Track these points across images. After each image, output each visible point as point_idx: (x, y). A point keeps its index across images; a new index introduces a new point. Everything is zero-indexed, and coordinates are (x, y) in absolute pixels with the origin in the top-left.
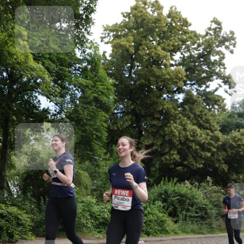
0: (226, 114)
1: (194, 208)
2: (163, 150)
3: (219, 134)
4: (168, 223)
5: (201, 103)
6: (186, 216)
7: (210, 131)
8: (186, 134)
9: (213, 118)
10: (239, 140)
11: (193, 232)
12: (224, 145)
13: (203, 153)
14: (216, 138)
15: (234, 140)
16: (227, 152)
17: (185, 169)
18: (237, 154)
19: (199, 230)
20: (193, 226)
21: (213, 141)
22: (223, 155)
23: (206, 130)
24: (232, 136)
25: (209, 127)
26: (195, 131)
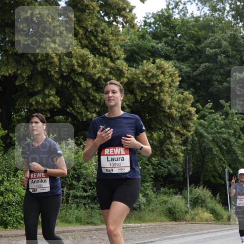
0: (135, 32)
1: (81, 182)
2: (33, 86)
3: (122, 65)
5: (96, 12)
6: (68, 195)
7: (109, 60)
8: (71, 61)
9: (115, 38)
10: (154, 76)
11: (79, 221)
12: (130, 83)
13: (96, 94)
14: (118, 73)
15: (147, 77)
16: (135, 95)
18: (151, 98)
19: (88, 217)
20: (79, 211)
21: (114, 76)
22: (128, 100)
23: (104, 58)
24: (144, 70)
25: (107, 53)
26: (85, 58)
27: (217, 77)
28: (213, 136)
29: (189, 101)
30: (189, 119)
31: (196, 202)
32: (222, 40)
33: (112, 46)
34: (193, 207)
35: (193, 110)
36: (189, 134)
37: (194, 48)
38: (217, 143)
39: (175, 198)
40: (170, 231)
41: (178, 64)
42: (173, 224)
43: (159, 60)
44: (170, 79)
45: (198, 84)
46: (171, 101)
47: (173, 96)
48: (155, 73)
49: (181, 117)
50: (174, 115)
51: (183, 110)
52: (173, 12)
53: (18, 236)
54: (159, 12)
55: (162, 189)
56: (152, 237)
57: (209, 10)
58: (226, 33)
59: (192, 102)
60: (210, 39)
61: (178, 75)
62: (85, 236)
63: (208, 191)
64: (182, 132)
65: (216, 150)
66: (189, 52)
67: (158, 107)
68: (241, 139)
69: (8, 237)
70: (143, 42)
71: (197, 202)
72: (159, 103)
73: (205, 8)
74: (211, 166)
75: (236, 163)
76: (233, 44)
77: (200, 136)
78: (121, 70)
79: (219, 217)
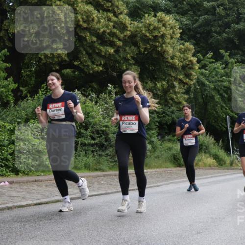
1: (89, 131)
3: (127, 20)
6: (77, 143)
7: (112, 14)
10: (155, 28)
11: (87, 167)
12: (133, 36)
13: (101, 47)
14: (122, 26)
15: (149, 30)
16: (139, 47)
17: (77, 73)
18: (153, 50)
19: (96, 164)
20: (88, 158)
21: (118, 30)
22: (132, 52)
23: (107, 14)
24: (146, 23)
25: (111, 8)
26: (89, 14)
27: (216, 28)
28: (214, 84)
29: (190, 52)
30: (191, 68)
35: (195, 60)
36: (192, 83)
38: (218, 91)
40: (176, 176)
41: (178, 17)
42: (179, 170)
43: (160, 13)
44: (172, 31)
46: (173, 52)
47: (174, 47)
48: (156, 25)
49: (184, 67)
50: (177, 64)
51: (185, 60)
53: (29, 182)
55: (167, 137)
56: (158, 181)
59: (193, 52)
61: (178, 27)
62: (93, 181)
63: (211, 138)
64: (185, 81)
65: (217, 98)
66: (189, 6)
67: (161, 58)
69: (20, 183)
71: (202, 148)
72: (162, 54)
77: (202, 84)
78: (124, 24)
79: (222, 162)
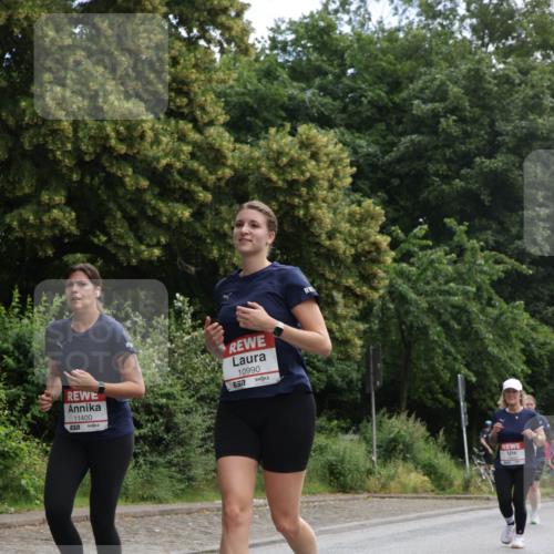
0: (250, 64)
2: (13, 183)
3: (222, 138)
4: (27, 460)
5: (159, 15)
7: (190, 126)
8: (101, 128)
9: (203, 77)
10: (293, 163)
12: (239, 179)
13: (161, 205)
14: (212, 155)
15: (277, 165)
18: (287, 213)
19: (143, 485)
21: (202, 164)
23: (177, 122)
24: (271, 150)
25: (186, 111)
26: (134, 121)
27: (439, 166)
28: (429, 299)
29: (374, 222)
30: (376, 261)
31: (392, 450)
32: (448, 83)
33: (196, 94)
34: (386, 460)
35: (384, 240)
36: (376, 295)
37: (386, 100)
38: (439, 316)
39: (343, 440)
40: (336, 516)
41: (348, 137)
42: (340, 500)
43: (305, 126)
44: (332, 170)
45: (396, 182)
46: (334, 221)
47: (337, 208)
48: (296, 155)
49: (357, 258)
50: (341, 251)
51: (362, 241)
52: (337, 19)
54: (305, 18)
57: (418, 15)
58: (457, 67)
59: (380, 223)
60: (421, 82)
61: (348, 161)
63: (418, 424)
64: (358, 290)
65: (435, 331)
66: (374, 110)
67: (305, 235)
68: (493, 306)
70: (269, 85)
71: (395, 448)
72: (305, 226)
73: (410, 9)
74: (425, 367)
75: (482, 360)
76: (475, 91)
77: (401, 299)
78: (218, 151)
79: (443, 483)
